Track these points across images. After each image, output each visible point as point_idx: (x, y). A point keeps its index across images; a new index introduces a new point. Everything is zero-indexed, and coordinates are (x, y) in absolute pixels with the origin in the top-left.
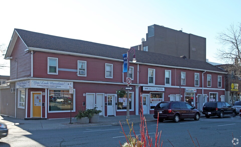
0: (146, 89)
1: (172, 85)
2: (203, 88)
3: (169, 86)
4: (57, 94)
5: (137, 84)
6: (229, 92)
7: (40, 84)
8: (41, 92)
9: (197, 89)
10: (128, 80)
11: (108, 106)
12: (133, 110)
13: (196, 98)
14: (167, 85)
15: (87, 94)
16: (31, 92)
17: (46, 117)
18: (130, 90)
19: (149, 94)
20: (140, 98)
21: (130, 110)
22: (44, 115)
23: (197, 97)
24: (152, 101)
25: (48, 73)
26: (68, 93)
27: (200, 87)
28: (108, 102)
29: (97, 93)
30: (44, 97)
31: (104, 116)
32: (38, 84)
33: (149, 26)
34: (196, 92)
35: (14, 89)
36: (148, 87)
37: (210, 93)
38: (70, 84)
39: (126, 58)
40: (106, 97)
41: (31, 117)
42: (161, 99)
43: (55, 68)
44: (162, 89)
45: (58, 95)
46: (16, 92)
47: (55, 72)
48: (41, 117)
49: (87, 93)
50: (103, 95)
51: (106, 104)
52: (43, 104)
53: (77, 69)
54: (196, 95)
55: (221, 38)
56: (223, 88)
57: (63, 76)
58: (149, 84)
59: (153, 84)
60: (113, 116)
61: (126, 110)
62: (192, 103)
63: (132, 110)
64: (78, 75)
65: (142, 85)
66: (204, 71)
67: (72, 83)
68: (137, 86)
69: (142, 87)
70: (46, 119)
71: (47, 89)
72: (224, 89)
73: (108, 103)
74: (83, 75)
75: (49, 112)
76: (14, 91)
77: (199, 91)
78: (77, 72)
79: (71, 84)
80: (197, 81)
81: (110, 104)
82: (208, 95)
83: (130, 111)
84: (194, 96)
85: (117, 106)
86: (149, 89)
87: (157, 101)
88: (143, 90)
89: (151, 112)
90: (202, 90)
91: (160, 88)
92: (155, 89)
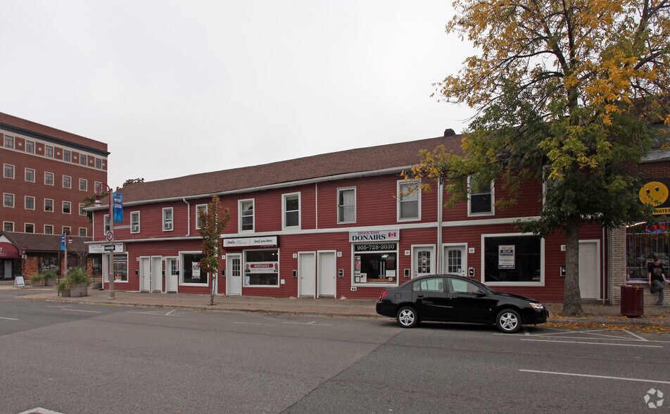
0: (229, 243)
1: (303, 228)
2: (443, 225)
3: (295, 230)
12: (208, 285)
13: (405, 258)
14: (287, 231)
15: (142, 258)
19: (240, 254)
20: (222, 262)
23: (408, 253)
24: (250, 268)
25: (105, 234)
27: (424, 221)
31: (162, 292)
34: (397, 238)
36: (234, 240)
37: (485, 235)
40: (164, 262)
42: (274, 263)
44: (271, 241)
51: (164, 273)
53: (130, 224)
54: (405, 246)
58: (241, 233)
59: (251, 232)
60: (175, 292)
62: (390, 273)
64: (131, 233)
65: (223, 236)
67: (122, 245)
69: (221, 240)
74: (136, 231)
77: (422, 236)
78: (130, 228)
82: (474, 245)
84: (397, 251)
85: (179, 276)
86: (237, 243)
87: (262, 268)
88: (224, 246)
89: (245, 291)
90: (435, 229)
91: (265, 239)
92: (251, 242)
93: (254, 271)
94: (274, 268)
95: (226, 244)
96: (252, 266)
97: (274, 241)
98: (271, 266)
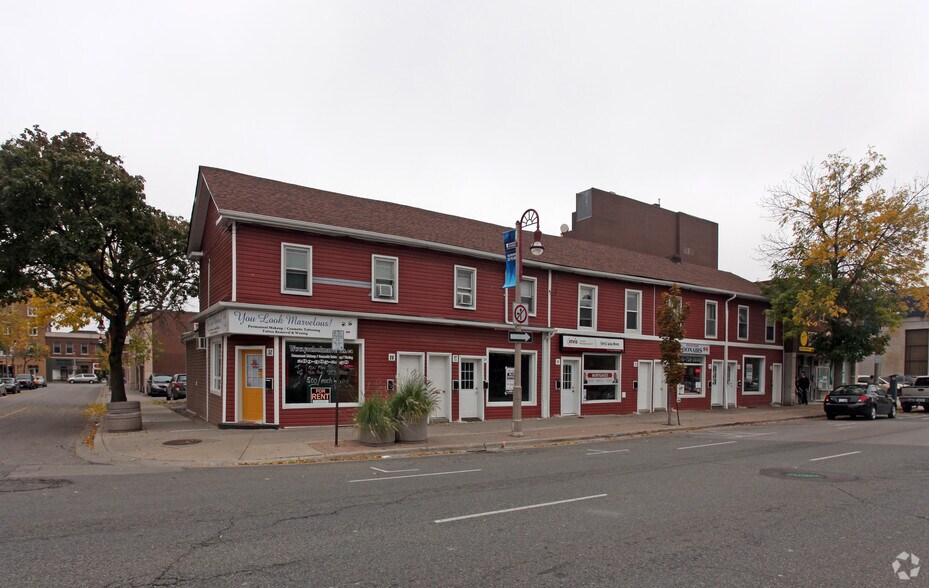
0: (571, 341)
1: (644, 333)
2: (727, 344)
3: (636, 334)
4: (309, 353)
5: (547, 327)
6: (794, 355)
7: (257, 323)
8: (263, 348)
9: (712, 346)
10: (518, 311)
11: (463, 393)
12: (535, 404)
13: (709, 372)
14: (630, 334)
15: (401, 356)
16: (237, 348)
17: (277, 422)
18: (524, 341)
19: (579, 359)
20: (555, 369)
21: (524, 404)
22: (270, 417)
23: (711, 366)
24: (588, 379)
25: (283, 291)
26: (327, 351)
27: (719, 339)
28: (463, 378)
29: (429, 353)
30: (270, 361)
31: (451, 420)
32: (252, 324)
33: (579, 192)
34: (708, 353)
35: (202, 340)
36: (577, 338)
37: (744, 356)
38: (347, 324)
39: (513, 244)
40: (455, 365)
41: (236, 421)
42: (612, 372)
43: (304, 276)
44: (618, 344)
45: (314, 357)
46: (207, 349)
47: (304, 287)
48: (264, 422)
49: (399, 353)
50: (446, 358)
51: (456, 385)
52: (269, 385)
53: (371, 281)
54: (709, 361)
55: (777, 203)
56: (778, 343)
57: (327, 301)
58: (582, 330)
59: (592, 330)
60: (477, 419)
61: (510, 404)
62: (698, 385)
63: (532, 402)
64: (373, 299)
65: (560, 331)
66: (732, 295)
67: (355, 323)
68: (547, 333)
69: (560, 337)
70: (275, 427)
71: (281, 338)
72: (781, 348)
73: (463, 382)
74: (388, 298)
75: (286, 406)
76: (202, 346)
77: (716, 352)
78: (371, 289)
79: (350, 324)
80: (711, 324)
81: (469, 385)
82: (740, 363)
83: (524, 408)
84: (704, 364)
85: (487, 390)
86: (580, 344)
87: (601, 379)
88: (564, 345)
89: (585, 409)
90: (723, 347)
91: (612, 341)
92: (596, 344)
93: (593, 382)
94: (612, 379)
95: (566, 344)
96: (590, 375)
97: (620, 346)
98: (610, 375)
